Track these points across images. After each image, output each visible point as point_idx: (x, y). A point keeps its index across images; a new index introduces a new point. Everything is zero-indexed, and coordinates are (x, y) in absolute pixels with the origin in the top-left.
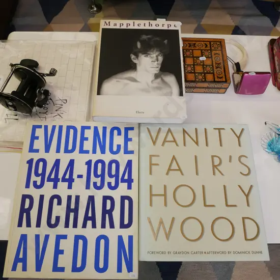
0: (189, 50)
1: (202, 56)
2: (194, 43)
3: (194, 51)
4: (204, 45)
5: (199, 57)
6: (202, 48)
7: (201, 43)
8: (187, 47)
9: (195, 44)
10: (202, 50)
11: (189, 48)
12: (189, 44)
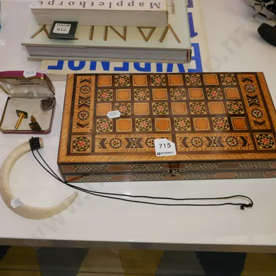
0: (141, 132)
1: (114, 120)
2: (129, 149)
3: (130, 130)
4: (107, 146)
5: (121, 117)
6: (114, 136)
7: (114, 150)
8: (145, 137)
9: (128, 147)
10: (114, 132)
11: (141, 136)
12: (141, 147)
